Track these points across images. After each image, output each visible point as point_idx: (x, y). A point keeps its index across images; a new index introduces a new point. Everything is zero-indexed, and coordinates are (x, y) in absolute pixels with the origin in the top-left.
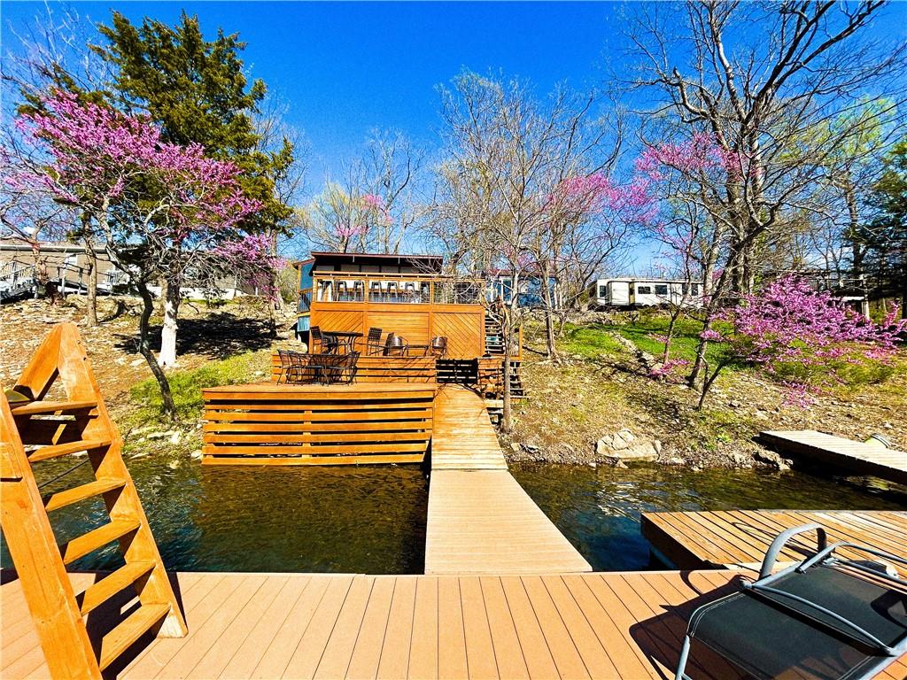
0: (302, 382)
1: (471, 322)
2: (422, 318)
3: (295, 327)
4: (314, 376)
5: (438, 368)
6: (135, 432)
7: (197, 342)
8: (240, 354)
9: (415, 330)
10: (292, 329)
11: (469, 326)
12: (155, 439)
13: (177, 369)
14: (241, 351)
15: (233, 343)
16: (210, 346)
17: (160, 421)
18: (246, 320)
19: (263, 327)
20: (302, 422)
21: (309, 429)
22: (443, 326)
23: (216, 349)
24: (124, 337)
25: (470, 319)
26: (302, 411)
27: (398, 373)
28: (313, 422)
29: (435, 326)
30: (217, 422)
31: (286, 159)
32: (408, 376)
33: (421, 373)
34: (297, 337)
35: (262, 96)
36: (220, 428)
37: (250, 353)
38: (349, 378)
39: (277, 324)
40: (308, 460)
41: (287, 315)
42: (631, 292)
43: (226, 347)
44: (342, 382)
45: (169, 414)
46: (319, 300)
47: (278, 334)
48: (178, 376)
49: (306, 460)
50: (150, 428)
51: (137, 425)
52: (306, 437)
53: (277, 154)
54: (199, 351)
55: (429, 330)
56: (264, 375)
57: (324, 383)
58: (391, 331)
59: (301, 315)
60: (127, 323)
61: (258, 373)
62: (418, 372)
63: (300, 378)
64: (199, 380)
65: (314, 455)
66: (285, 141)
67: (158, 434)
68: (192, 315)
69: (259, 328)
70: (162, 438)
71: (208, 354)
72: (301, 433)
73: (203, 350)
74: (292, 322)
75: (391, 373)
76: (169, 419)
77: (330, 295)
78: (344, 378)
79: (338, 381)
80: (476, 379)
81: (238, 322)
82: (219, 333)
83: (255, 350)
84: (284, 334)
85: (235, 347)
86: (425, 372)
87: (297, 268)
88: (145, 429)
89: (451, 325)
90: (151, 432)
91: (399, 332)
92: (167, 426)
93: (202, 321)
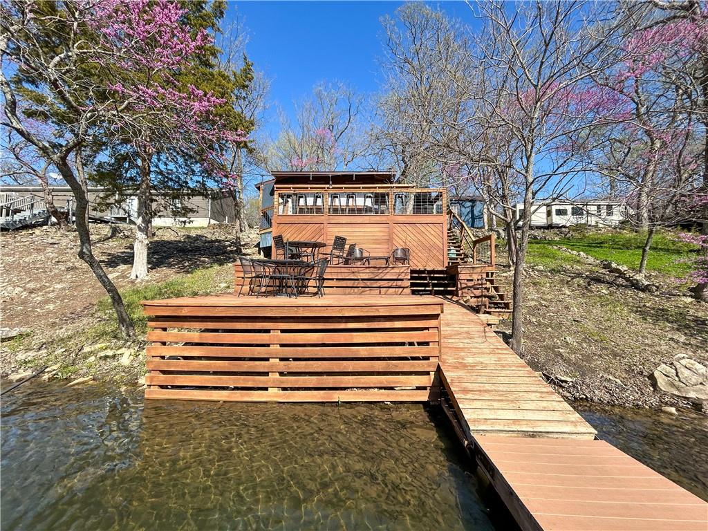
0: (267, 294)
1: (433, 233)
2: (382, 229)
3: (258, 245)
4: (279, 287)
5: (412, 278)
6: (87, 349)
7: (171, 258)
8: (208, 268)
9: (376, 242)
10: (255, 246)
11: (432, 237)
12: (106, 357)
13: (148, 281)
14: (208, 266)
15: (202, 259)
16: (181, 261)
17: (115, 337)
18: (217, 241)
19: (230, 246)
20: (268, 345)
21: (276, 353)
22: (405, 237)
23: (187, 264)
24: (109, 255)
25: (430, 229)
26: (268, 331)
27: (368, 283)
28: (282, 345)
29: (394, 236)
30: (164, 344)
31: (246, 77)
32: (380, 287)
33: (395, 283)
34: (259, 253)
35: (222, 13)
36: (167, 352)
37: (216, 267)
38: (316, 290)
39: (242, 243)
40: (277, 396)
41: (251, 236)
42: (549, 214)
43: (196, 262)
44: (308, 293)
45: (123, 328)
46: (281, 213)
47: (244, 251)
48: (146, 288)
49: (273, 395)
50: (103, 345)
51: (90, 342)
52: (273, 365)
53: (238, 72)
54: (170, 266)
55: (390, 240)
56: (229, 287)
57: (290, 295)
58: (352, 242)
59: (263, 232)
60: (116, 243)
61: (223, 285)
62: (390, 283)
63: (263, 289)
64: (166, 292)
65: (284, 389)
66: (245, 59)
67: (110, 353)
68: (172, 237)
69: (226, 247)
70: (114, 356)
71: (179, 267)
72: (267, 359)
73: (174, 265)
74: (255, 241)
75: (362, 284)
76: (124, 334)
77: (290, 209)
78: (311, 290)
79: (304, 293)
80: (457, 290)
81: (209, 242)
82: (191, 251)
83: (221, 264)
84: (249, 251)
85: (204, 262)
86: (399, 283)
87: (259, 188)
88: (98, 346)
89: (411, 235)
90: (102, 349)
91: (360, 243)
92: (122, 342)
93: (179, 241)
